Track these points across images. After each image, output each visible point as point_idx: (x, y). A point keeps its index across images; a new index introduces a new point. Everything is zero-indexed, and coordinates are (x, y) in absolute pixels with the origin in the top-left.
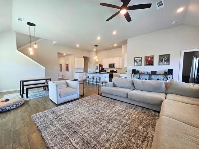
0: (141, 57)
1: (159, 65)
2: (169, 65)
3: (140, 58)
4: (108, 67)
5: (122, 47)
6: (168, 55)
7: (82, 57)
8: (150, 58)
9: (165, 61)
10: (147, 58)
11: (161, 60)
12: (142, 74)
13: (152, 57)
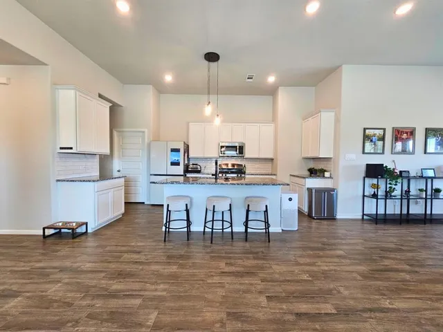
0: (384, 129)
1: (425, 153)
3: (381, 132)
6: (442, 129)
8: (407, 133)
9: (439, 144)
10: (398, 132)
13: (411, 132)
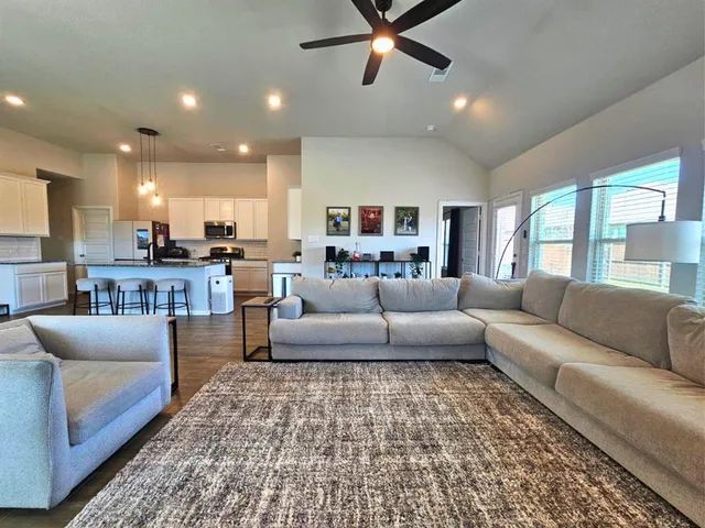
0: (349, 208)
1: (396, 234)
2: (417, 234)
3: (346, 211)
4: (200, 234)
5: (266, 162)
6: (413, 208)
7: (30, 176)
8: (374, 212)
9: (409, 224)
10: (364, 211)
11: (399, 222)
12: (354, 261)
13: (380, 211)
